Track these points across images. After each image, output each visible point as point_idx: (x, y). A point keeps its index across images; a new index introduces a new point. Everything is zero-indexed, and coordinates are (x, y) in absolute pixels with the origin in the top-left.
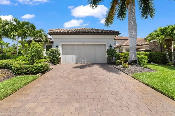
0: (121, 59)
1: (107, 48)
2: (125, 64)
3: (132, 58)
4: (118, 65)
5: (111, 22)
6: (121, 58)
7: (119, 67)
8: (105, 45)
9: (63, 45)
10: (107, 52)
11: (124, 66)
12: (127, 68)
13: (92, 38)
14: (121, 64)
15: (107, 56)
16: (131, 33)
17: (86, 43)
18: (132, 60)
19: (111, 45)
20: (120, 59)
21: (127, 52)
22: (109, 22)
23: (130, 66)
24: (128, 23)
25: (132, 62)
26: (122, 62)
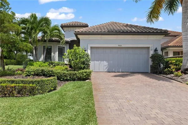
0: (172, 67)
1: (152, 52)
2: (178, 73)
3: (186, 66)
4: (168, 74)
5: (155, 18)
6: (171, 65)
7: (169, 76)
8: (148, 48)
9: (91, 48)
10: (152, 57)
11: (176, 75)
12: (181, 77)
13: (131, 39)
14: (172, 73)
15: (151, 63)
16: (185, 35)
17: (122, 46)
18: (186, 68)
19: (156, 48)
20: (170, 67)
21: (176, 57)
22: (154, 17)
23: (184, 75)
24: (182, 23)
25: (186, 71)
26: (174, 70)
